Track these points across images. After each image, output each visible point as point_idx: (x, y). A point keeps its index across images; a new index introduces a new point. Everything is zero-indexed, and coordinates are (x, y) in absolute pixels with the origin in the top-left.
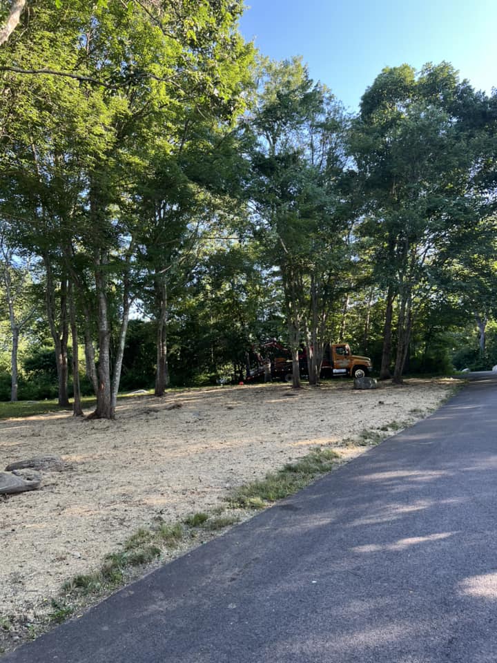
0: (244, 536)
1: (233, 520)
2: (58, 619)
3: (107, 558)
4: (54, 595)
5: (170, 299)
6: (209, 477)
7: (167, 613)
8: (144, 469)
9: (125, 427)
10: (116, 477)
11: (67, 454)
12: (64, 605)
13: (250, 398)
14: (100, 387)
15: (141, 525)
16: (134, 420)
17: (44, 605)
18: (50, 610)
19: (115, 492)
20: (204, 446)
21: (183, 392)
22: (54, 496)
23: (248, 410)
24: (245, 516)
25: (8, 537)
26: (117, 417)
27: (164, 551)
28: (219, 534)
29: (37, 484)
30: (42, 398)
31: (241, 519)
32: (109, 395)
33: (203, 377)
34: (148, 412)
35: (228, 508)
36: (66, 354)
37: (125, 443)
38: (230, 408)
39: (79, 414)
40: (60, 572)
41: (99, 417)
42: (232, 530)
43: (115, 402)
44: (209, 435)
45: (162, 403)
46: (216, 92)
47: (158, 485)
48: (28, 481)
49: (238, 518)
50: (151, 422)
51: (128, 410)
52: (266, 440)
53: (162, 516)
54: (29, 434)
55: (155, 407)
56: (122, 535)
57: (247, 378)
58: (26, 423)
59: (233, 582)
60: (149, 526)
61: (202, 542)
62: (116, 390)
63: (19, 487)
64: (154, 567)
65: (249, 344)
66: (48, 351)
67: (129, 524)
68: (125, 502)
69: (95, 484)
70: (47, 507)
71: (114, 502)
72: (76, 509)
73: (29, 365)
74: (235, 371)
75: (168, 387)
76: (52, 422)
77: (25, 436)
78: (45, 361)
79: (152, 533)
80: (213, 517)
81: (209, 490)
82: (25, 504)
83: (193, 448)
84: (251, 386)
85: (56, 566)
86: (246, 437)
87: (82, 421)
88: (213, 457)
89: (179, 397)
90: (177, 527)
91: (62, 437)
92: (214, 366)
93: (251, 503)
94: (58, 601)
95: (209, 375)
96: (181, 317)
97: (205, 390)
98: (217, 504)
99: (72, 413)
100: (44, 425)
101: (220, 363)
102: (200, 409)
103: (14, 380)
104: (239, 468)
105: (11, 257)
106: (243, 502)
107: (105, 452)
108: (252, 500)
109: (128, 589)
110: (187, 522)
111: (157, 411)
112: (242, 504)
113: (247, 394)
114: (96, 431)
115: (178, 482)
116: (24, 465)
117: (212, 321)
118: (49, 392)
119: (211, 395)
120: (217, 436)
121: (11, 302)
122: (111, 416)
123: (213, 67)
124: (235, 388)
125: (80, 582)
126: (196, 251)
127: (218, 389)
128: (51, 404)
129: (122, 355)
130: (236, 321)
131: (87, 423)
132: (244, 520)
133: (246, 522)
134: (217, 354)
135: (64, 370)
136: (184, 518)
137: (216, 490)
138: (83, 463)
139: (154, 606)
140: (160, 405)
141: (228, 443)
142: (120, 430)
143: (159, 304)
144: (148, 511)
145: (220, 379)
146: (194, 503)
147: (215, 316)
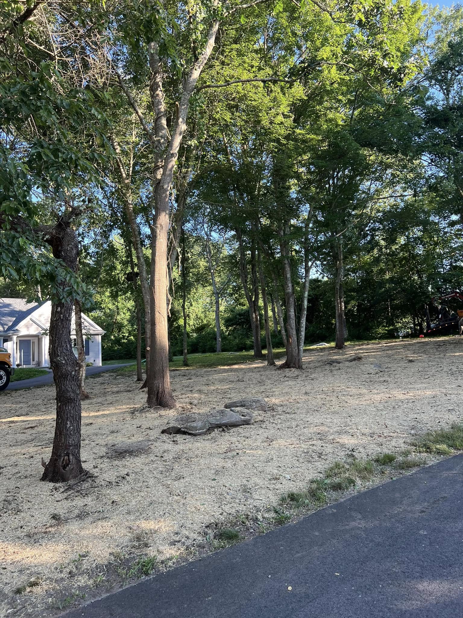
0: (431, 477)
1: (420, 463)
2: (280, 522)
3: (312, 482)
4: (275, 504)
5: (345, 258)
6: (395, 424)
7: (366, 530)
8: (334, 413)
9: (312, 376)
10: (310, 419)
11: (268, 397)
12: (283, 513)
13: (431, 351)
14: (288, 341)
15: (337, 460)
16: (319, 370)
17: (268, 510)
18: (272, 515)
19: (311, 430)
20: (388, 395)
21: (362, 345)
22: (263, 430)
23: (430, 363)
24: (432, 460)
25: (235, 458)
26: (304, 367)
27: (359, 482)
28: (408, 473)
29: (250, 420)
30: (240, 350)
31: (428, 462)
32: (297, 348)
33: (381, 330)
34: (331, 363)
35: (414, 452)
36: (257, 313)
37: (315, 390)
38: (411, 361)
39: (272, 364)
40: (276, 488)
41: (289, 367)
42: (419, 471)
43: (302, 353)
44: (391, 385)
45: (343, 355)
46: (386, 64)
47: (348, 428)
48: (243, 417)
49: (425, 461)
50: (335, 372)
51: (312, 361)
52: (450, 392)
53: (354, 453)
54: (235, 380)
55: (336, 359)
56: (321, 466)
57: (427, 331)
58: (232, 370)
59: (423, 514)
60: (343, 461)
61: (392, 479)
62: (302, 343)
63: (237, 422)
64: (351, 494)
65: (428, 297)
66: (242, 310)
67: (326, 457)
68: (320, 439)
69: (294, 424)
70: (260, 439)
71: (311, 439)
72: (282, 442)
73: (229, 322)
74: (414, 324)
75: (347, 340)
76: (251, 370)
77: (233, 382)
78: (240, 319)
79: (348, 467)
80: (401, 458)
81: (395, 435)
82: (242, 435)
83: (378, 398)
84: (432, 339)
85: (274, 484)
86: (429, 389)
87: (275, 370)
88: (396, 407)
89: (358, 350)
90: (368, 463)
91: (261, 383)
92: (392, 320)
93: (436, 448)
94: (278, 510)
95: (387, 328)
96: (356, 274)
97: (384, 343)
98: (404, 447)
99: (266, 363)
100: (245, 373)
101: (397, 317)
102: (380, 361)
103: (218, 335)
104: (425, 418)
105: (210, 234)
106: (429, 448)
107: (298, 397)
108: (438, 446)
109: (331, 507)
110: (377, 461)
111: (339, 363)
112: (429, 450)
113: (428, 347)
114: (287, 379)
115: (365, 427)
116: (238, 404)
117: (387, 276)
118: (245, 344)
119: (391, 348)
120: (399, 387)
121: (212, 271)
122: (299, 367)
123: (382, 42)
124: (415, 341)
125: (293, 497)
126: (368, 210)
127: (398, 342)
128: (248, 355)
129: (305, 312)
130: (413, 274)
131: (279, 372)
132: (431, 463)
133: (433, 466)
134: (395, 308)
135: (257, 327)
136: (373, 457)
137: (402, 436)
138: (282, 405)
139: (354, 523)
140: (341, 357)
141: (411, 394)
142: (308, 378)
143: (335, 265)
144: (342, 448)
145: (398, 332)
146: (382, 445)
147: (391, 270)
